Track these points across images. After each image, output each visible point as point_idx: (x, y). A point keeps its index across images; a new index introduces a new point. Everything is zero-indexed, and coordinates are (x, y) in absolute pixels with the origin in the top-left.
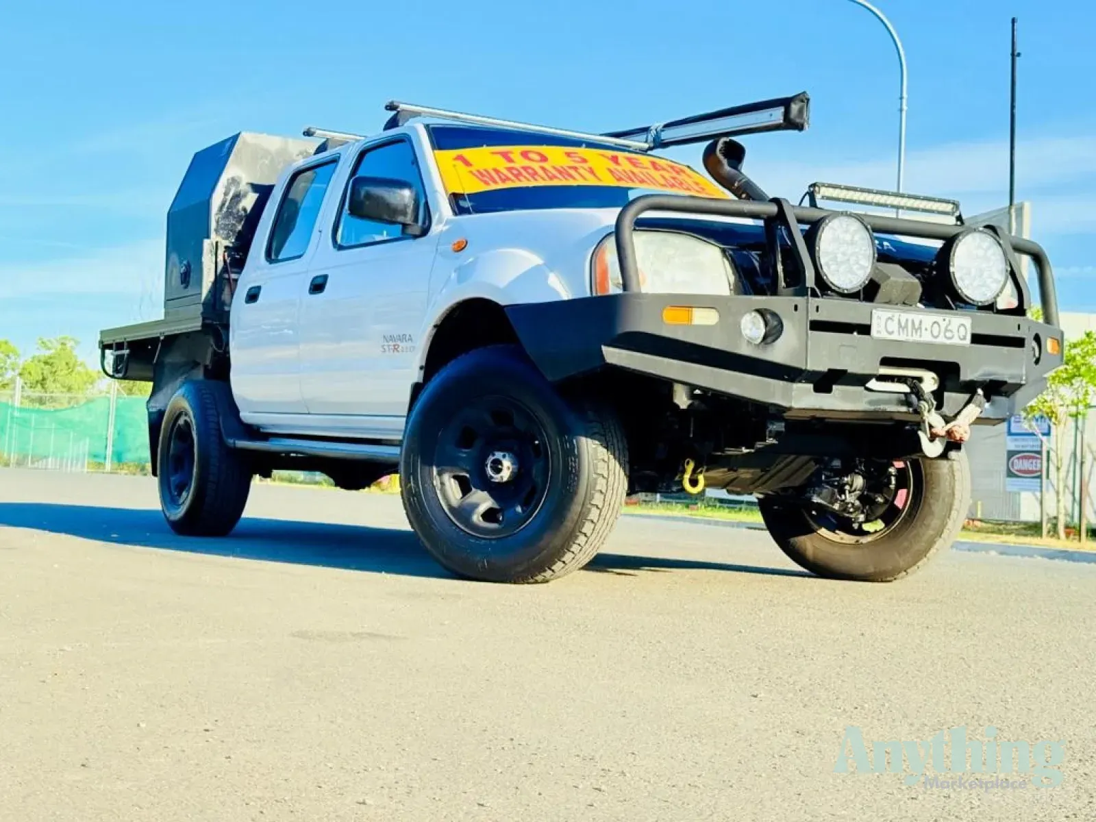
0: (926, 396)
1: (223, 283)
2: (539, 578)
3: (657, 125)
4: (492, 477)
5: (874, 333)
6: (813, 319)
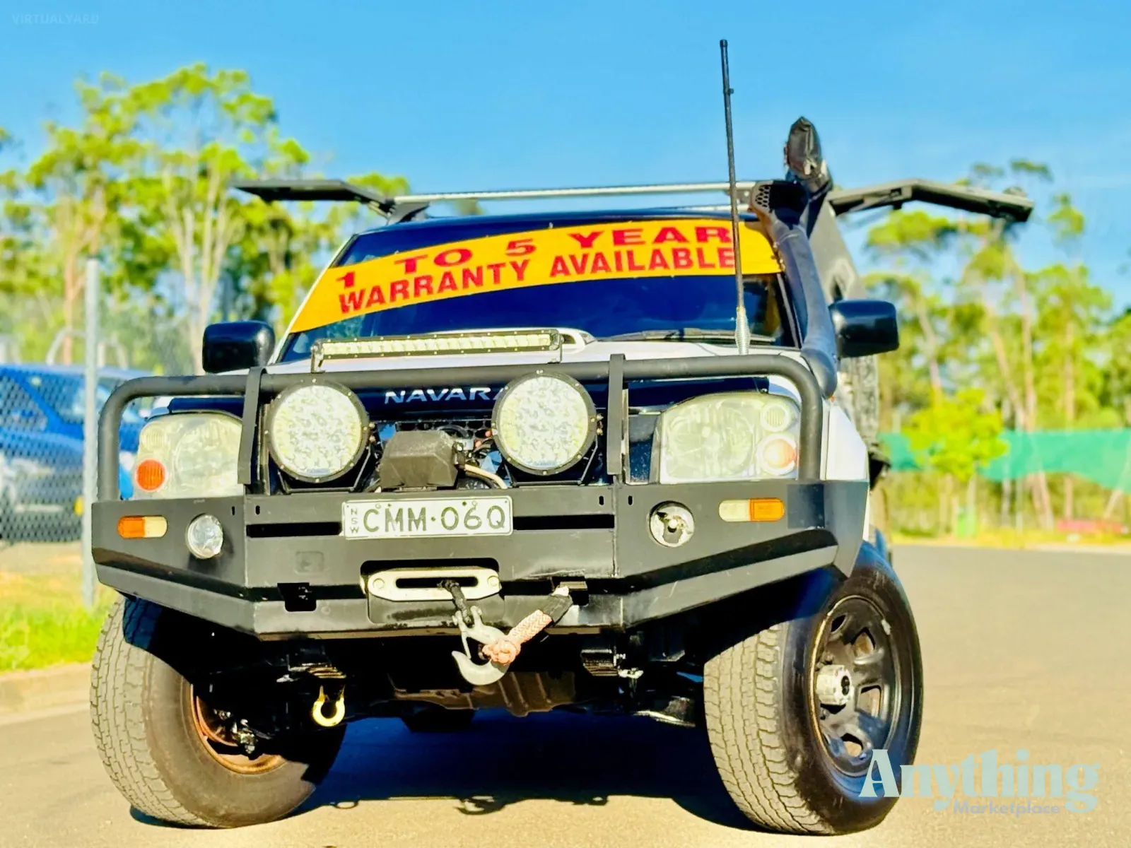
5: (347, 532)
6: (250, 523)
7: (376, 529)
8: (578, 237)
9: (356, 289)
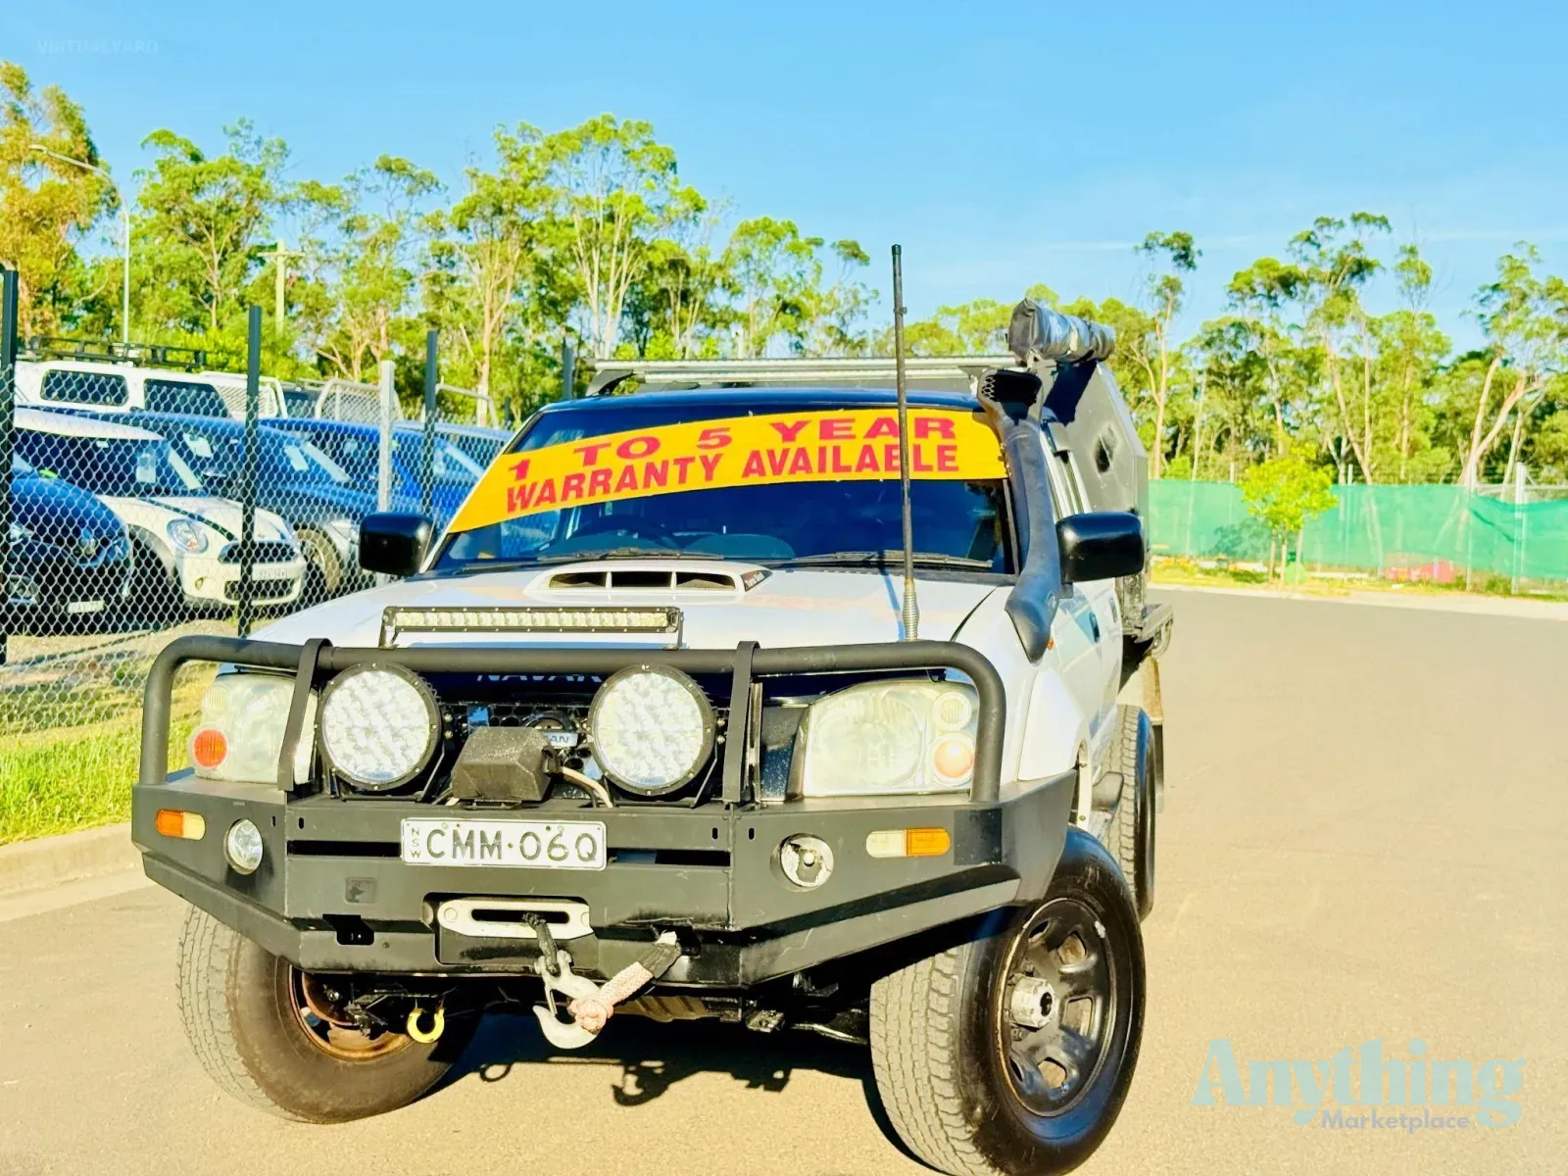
5: (407, 856)
6: (292, 839)
7: (442, 854)
8: (780, 427)
9: (527, 482)
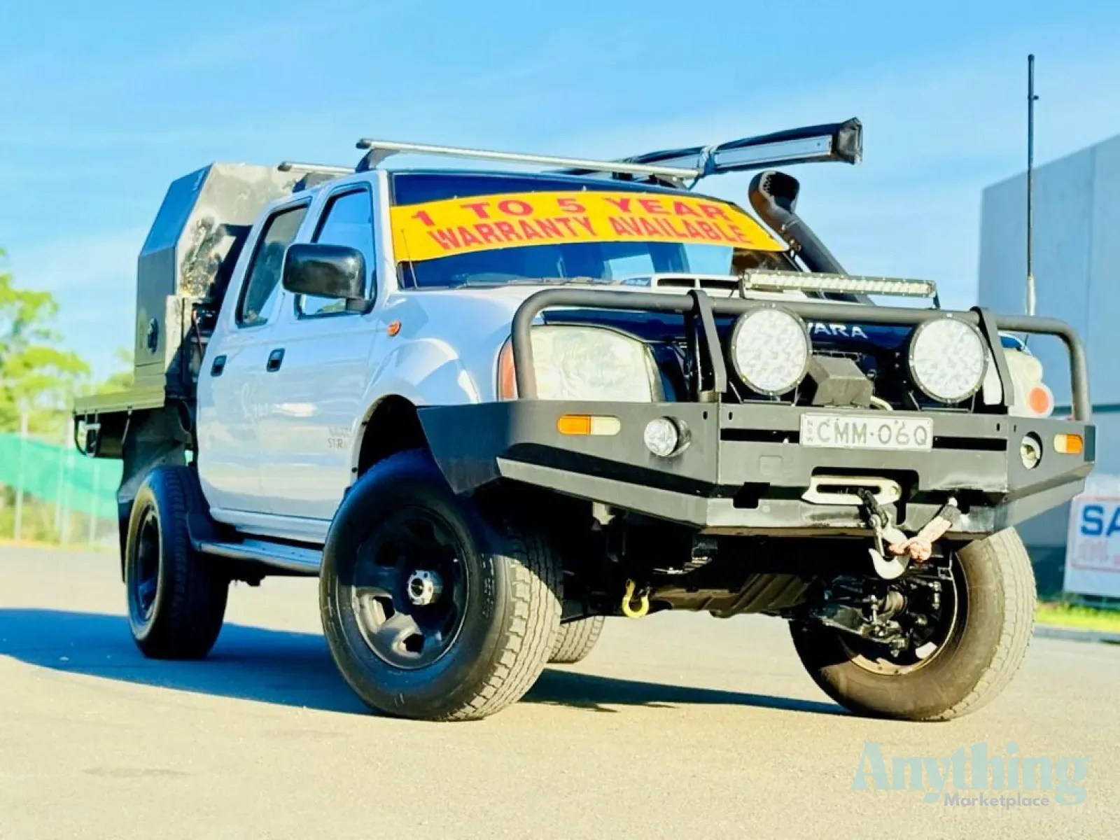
0: (879, 509)
1: (190, 348)
2: (460, 714)
3: (711, 146)
4: (413, 600)
5: (804, 441)
6: (727, 429)
